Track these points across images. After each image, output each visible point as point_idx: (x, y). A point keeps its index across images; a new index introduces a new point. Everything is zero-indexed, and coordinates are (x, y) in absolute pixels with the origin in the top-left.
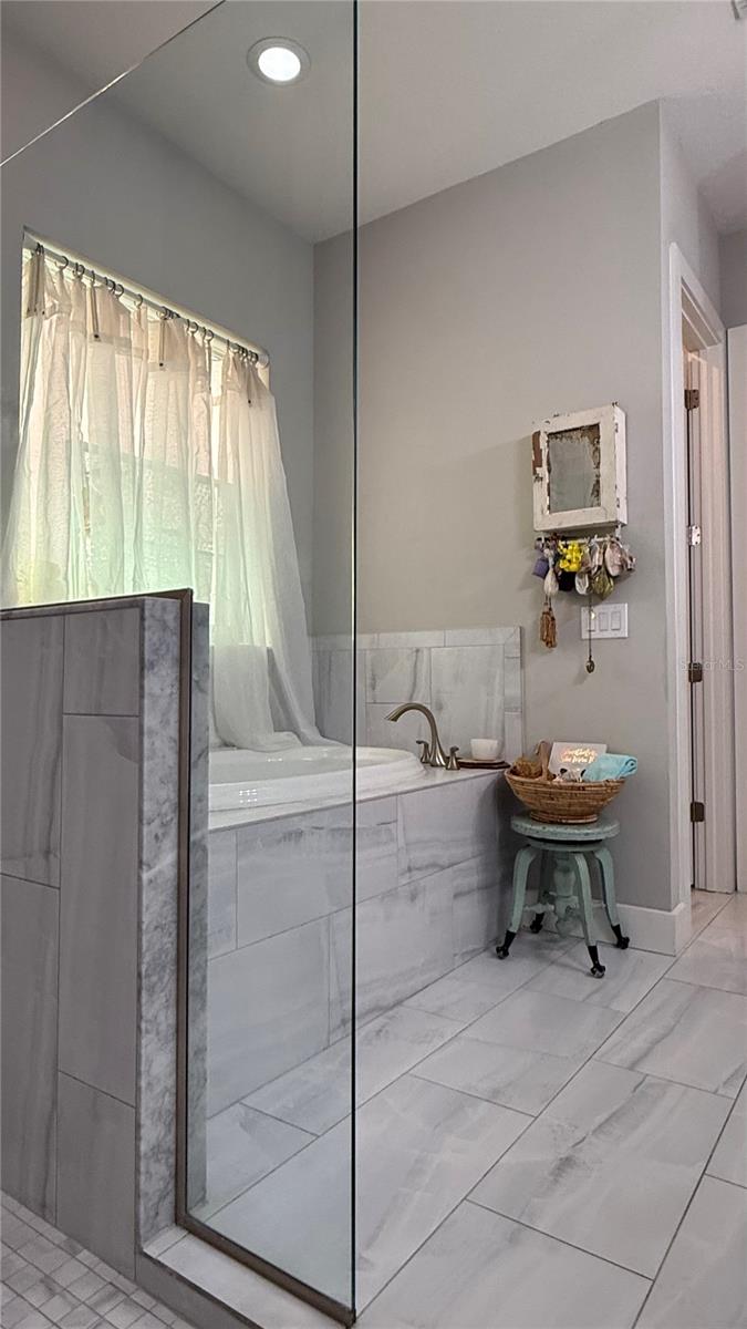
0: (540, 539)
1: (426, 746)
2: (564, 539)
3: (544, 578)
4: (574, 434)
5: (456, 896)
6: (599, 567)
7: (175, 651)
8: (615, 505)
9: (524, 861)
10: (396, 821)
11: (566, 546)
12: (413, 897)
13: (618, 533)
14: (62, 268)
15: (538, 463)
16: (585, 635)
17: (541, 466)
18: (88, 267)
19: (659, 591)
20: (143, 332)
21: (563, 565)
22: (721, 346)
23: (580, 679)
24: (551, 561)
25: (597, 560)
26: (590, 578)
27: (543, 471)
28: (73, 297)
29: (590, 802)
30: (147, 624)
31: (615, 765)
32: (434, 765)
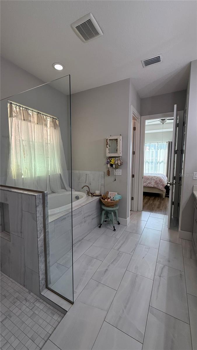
0: (107, 157)
1: (88, 191)
2: (111, 158)
3: (108, 164)
4: (114, 140)
5: (92, 219)
7: (42, 202)
8: (120, 154)
9: (103, 212)
10: (82, 211)
11: (112, 159)
12: (85, 222)
13: (120, 158)
14: (16, 107)
15: (107, 144)
16: (115, 174)
18: (21, 106)
19: (126, 168)
20: (33, 118)
21: (111, 163)
22: (140, 120)
23: (113, 181)
24: (109, 162)
25: (117, 163)
26: (116, 165)
27: (108, 146)
28: (19, 113)
29: (114, 204)
30: (37, 199)
31: (118, 197)
32: (89, 195)
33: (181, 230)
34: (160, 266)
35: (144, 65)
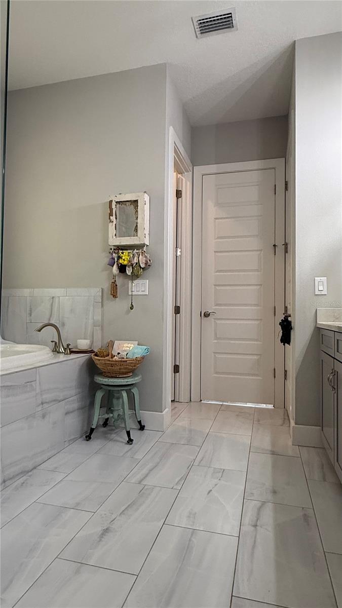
0: (111, 249)
1: (56, 343)
2: (122, 250)
3: (113, 266)
4: (127, 203)
5: (66, 414)
6: (137, 263)
8: (144, 237)
9: (99, 395)
10: (36, 381)
11: (123, 253)
12: (44, 416)
13: (145, 249)
15: (111, 214)
16: (130, 293)
17: (112, 216)
19: (161, 277)
21: (121, 261)
22: (191, 173)
23: (128, 313)
24: (116, 259)
25: (136, 260)
26: (133, 268)
27: (113, 218)
29: (130, 367)
31: (140, 351)
32: (59, 352)
33: (296, 424)
34: (252, 506)
35: (198, 33)
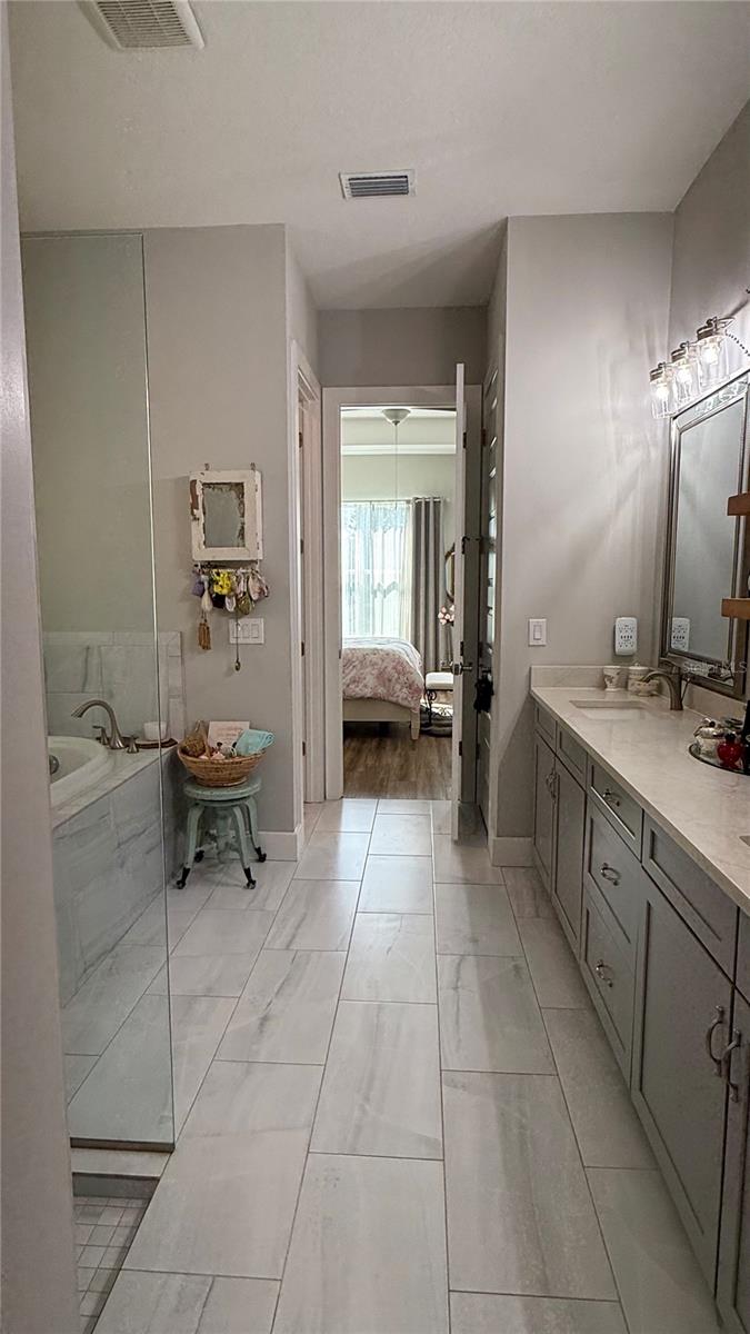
0: (197, 566)
1: (103, 731)
2: (216, 567)
3: (202, 596)
4: (225, 488)
6: (244, 593)
8: (254, 549)
9: (194, 816)
11: (218, 574)
12: (122, 865)
13: (257, 568)
15: (194, 506)
16: (233, 641)
17: (197, 509)
19: (285, 610)
21: (217, 589)
22: (319, 401)
23: (229, 673)
24: (206, 584)
25: (242, 588)
26: (237, 600)
27: (199, 513)
29: (239, 771)
31: (257, 740)
32: (114, 748)
33: (498, 836)
34: (448, 962)
35: (347, 192)
